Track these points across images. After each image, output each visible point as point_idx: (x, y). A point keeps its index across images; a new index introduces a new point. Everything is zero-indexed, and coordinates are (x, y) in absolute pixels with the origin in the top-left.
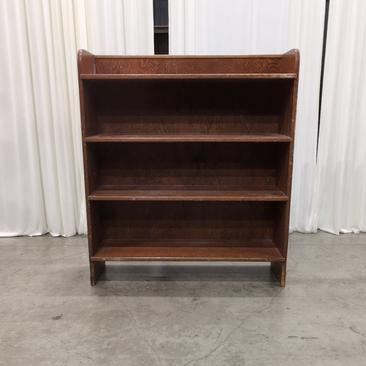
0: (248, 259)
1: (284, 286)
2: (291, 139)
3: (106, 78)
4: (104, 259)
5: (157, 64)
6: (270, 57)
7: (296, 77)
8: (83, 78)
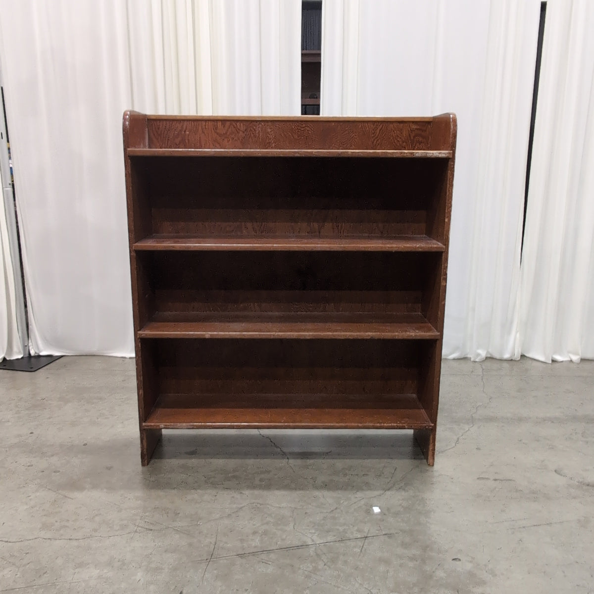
0: (378, 425)
1: (433, 465)
2: (444, 247)
3: (167, 154)
4: (162, 425)
5: (242, 129)
6: (413, 120)
7: (451, 157)
8: (131, 154)
